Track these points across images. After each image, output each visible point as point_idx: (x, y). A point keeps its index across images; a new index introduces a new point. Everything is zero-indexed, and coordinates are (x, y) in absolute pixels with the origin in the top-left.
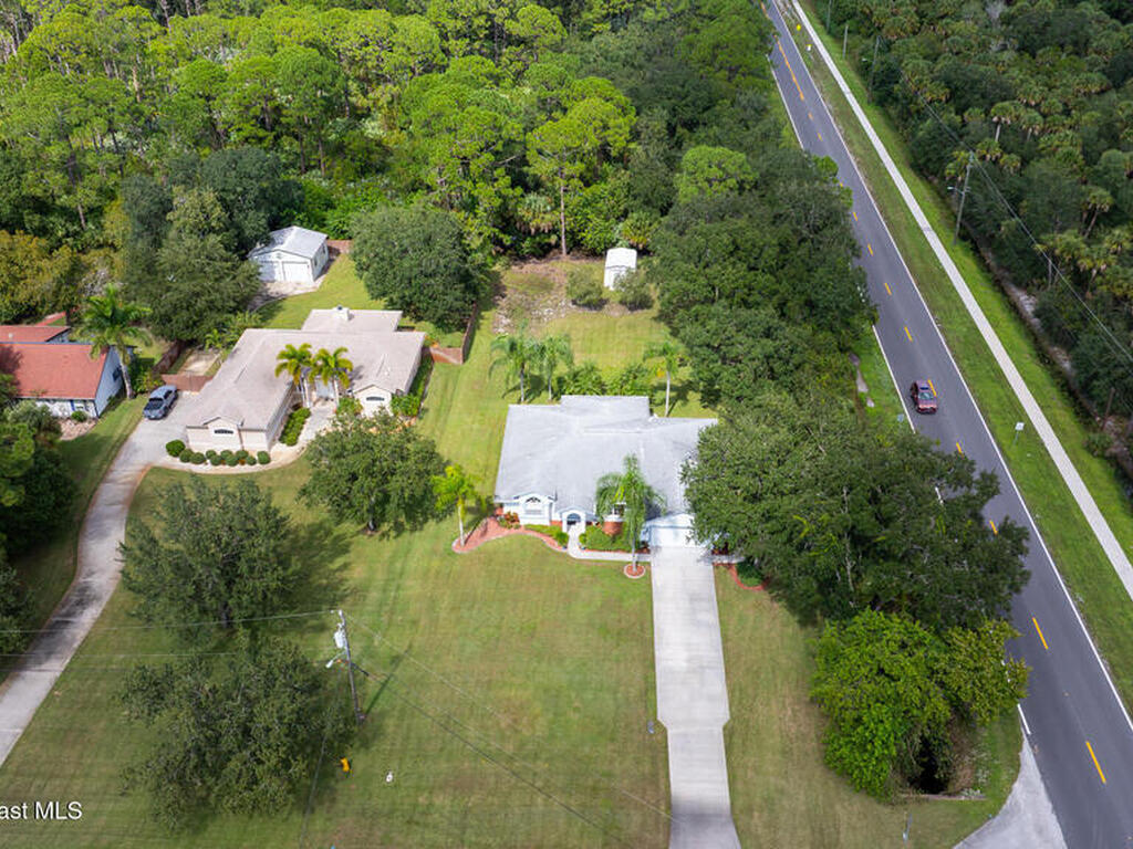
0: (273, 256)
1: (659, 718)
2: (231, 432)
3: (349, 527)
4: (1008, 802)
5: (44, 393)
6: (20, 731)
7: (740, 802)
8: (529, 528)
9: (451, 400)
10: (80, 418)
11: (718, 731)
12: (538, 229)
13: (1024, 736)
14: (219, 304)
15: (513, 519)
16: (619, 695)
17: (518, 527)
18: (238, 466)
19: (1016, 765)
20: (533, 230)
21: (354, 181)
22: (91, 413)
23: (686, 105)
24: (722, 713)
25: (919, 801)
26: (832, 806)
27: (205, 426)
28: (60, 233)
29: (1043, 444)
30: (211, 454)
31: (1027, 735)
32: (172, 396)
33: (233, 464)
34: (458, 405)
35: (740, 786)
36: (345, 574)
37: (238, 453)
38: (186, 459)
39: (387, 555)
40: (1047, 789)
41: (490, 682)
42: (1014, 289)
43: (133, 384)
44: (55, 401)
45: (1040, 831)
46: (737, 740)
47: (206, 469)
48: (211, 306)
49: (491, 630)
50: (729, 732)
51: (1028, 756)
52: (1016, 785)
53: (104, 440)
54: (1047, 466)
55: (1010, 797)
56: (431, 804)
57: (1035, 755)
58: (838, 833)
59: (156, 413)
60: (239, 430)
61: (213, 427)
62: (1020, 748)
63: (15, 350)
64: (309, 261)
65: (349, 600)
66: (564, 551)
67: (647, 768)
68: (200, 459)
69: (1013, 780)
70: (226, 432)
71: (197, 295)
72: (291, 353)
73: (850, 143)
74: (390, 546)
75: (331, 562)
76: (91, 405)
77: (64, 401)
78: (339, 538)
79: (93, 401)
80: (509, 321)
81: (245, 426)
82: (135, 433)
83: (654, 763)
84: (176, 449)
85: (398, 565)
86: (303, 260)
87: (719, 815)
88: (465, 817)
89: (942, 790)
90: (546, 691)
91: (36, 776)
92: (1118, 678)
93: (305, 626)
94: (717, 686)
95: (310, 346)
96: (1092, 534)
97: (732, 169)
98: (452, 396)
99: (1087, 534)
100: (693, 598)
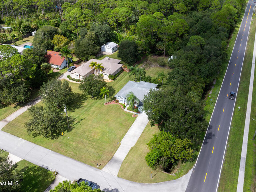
0: (105, 47)
1: (121, 142)
2: (78, 76)
3: (89, 96)
4: (180, 178)
5: (53, 63)
6: (19, 115)
7: (125, 161)
8: (120, 104)
9: (122, 78)
10: (58, 69)
11: (130, 148)
12: (159, 49)
13: (193, 168)
14: (88, 53)
15: (118, 101)
16: (116, 136)
17: (118, 103)
18: (78, 82)
19: (187, 172)
20: (158, 49)
21: (131, 35)
22: (60, 69)
23: (204, 28)
24: (133, 145)
25: (161, 172)
26: (143, 167)
28: (73, 37)
29: (246, 113)
30: (74, 79)
31: (194, 168)
32: (74, 68)
33: (77, 81)
34: (123, 80)
35: (127, 158)
36: (84, 104)
37: (78, 80)
38: (69, 79)
39: (92, 102)
40: (190, 179)
41: (95, 127)
43: (69, 65)
44: (55, 65)
45: (182, 186)
46: (133, 150)
47: (72, 81)
48: (87, 53)
49: (101, 119)
50: (132, 148)
51: (191, 172)
52: (184, 176)
53: (60, 73)
54: (243, 118)
55: (181, 177)
56: (72, 144)
57: (193, 172)
58: (140, 172)
59: (69, 70)
60: (79, 75)
61: (75, 74)
63: (51, 55)
64: (112, 49)
65: (81, 108)
66: (124, 109)
67: (112, 150)
68: (72, 79)
69: (184, 174)
71: (85, 51)
72: (92, 63)
73: (248, 42)
74: (94, 101)
75: (82, 101)
76: (60, 67)
77: (56, 65)
78: (87, 97)
79: (60, 66)
80: (144, 66)
81: (80, 75)
82: (65, 73)
83: (114, 149)
84: (69, 77)
85: (93, 104)
86: (110, 48)
87: (120, 162)
88: (76, 148)
89: (169, 172)
90: (103, 132)
91: (18, 122)
92: (225, 163)
93: (71, 110)
94: (136, 140)
95: (97, 63)
96: (243, 134)
97: (199, 41)
98: (123, 78)
99: (242, 133)
100: (142, 123)
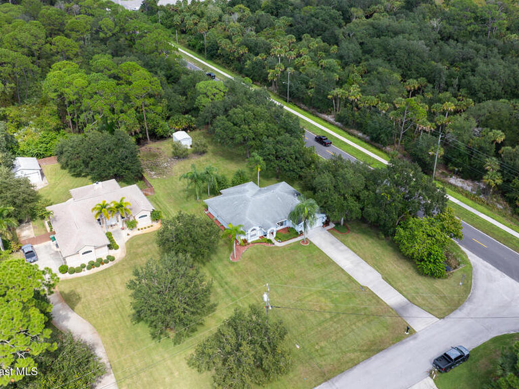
1: (362, 285)
2: (91, 251)
13: (458, 244)
15: (246, 241)
17: (249, 244)
18: (101, 266)
19: (463, 253)
24: (377, 275)
27: (78, 253)
30: (83, 266)
33: (98, 266)
35: (404, 293)
37: (97, 260)
38: (72, 272)
42: (320, 114)
46: (390, 280)
47: (85, 273)
50: (383, 279)
52: (469, 258)
55: (471, 262)
57: (466, 248)
58: (442, 292)
59: (34, 258)
60: (95, 249)
61: (81, 252)
62: (460, 248)
64: (39, 171)
66: (273, 246)
68: (78, 270)
70: (88, 252)
81: (98, 246)
83: (374, 298)
84: (64, 269)
87: (407, 304)
94: (368, 267)
100: (332, 243)
